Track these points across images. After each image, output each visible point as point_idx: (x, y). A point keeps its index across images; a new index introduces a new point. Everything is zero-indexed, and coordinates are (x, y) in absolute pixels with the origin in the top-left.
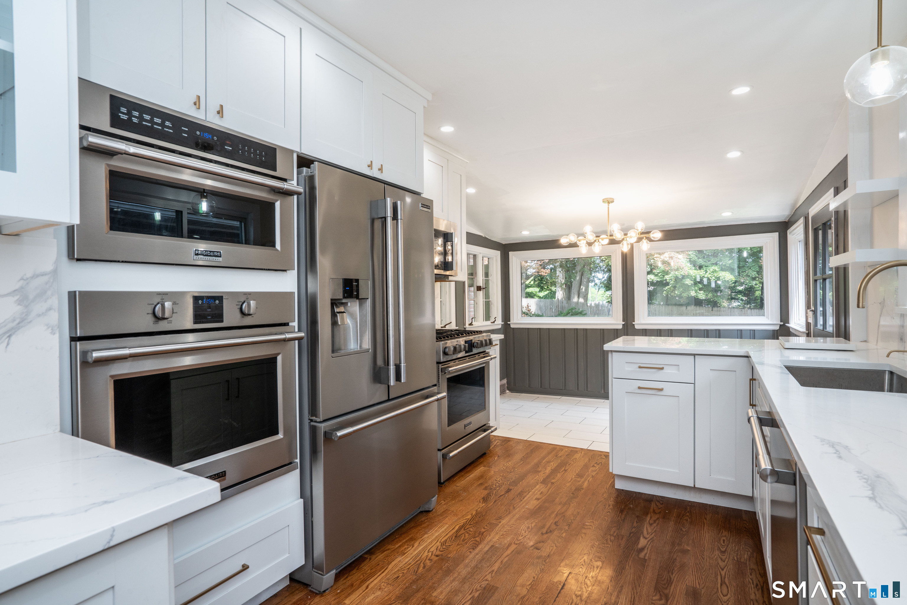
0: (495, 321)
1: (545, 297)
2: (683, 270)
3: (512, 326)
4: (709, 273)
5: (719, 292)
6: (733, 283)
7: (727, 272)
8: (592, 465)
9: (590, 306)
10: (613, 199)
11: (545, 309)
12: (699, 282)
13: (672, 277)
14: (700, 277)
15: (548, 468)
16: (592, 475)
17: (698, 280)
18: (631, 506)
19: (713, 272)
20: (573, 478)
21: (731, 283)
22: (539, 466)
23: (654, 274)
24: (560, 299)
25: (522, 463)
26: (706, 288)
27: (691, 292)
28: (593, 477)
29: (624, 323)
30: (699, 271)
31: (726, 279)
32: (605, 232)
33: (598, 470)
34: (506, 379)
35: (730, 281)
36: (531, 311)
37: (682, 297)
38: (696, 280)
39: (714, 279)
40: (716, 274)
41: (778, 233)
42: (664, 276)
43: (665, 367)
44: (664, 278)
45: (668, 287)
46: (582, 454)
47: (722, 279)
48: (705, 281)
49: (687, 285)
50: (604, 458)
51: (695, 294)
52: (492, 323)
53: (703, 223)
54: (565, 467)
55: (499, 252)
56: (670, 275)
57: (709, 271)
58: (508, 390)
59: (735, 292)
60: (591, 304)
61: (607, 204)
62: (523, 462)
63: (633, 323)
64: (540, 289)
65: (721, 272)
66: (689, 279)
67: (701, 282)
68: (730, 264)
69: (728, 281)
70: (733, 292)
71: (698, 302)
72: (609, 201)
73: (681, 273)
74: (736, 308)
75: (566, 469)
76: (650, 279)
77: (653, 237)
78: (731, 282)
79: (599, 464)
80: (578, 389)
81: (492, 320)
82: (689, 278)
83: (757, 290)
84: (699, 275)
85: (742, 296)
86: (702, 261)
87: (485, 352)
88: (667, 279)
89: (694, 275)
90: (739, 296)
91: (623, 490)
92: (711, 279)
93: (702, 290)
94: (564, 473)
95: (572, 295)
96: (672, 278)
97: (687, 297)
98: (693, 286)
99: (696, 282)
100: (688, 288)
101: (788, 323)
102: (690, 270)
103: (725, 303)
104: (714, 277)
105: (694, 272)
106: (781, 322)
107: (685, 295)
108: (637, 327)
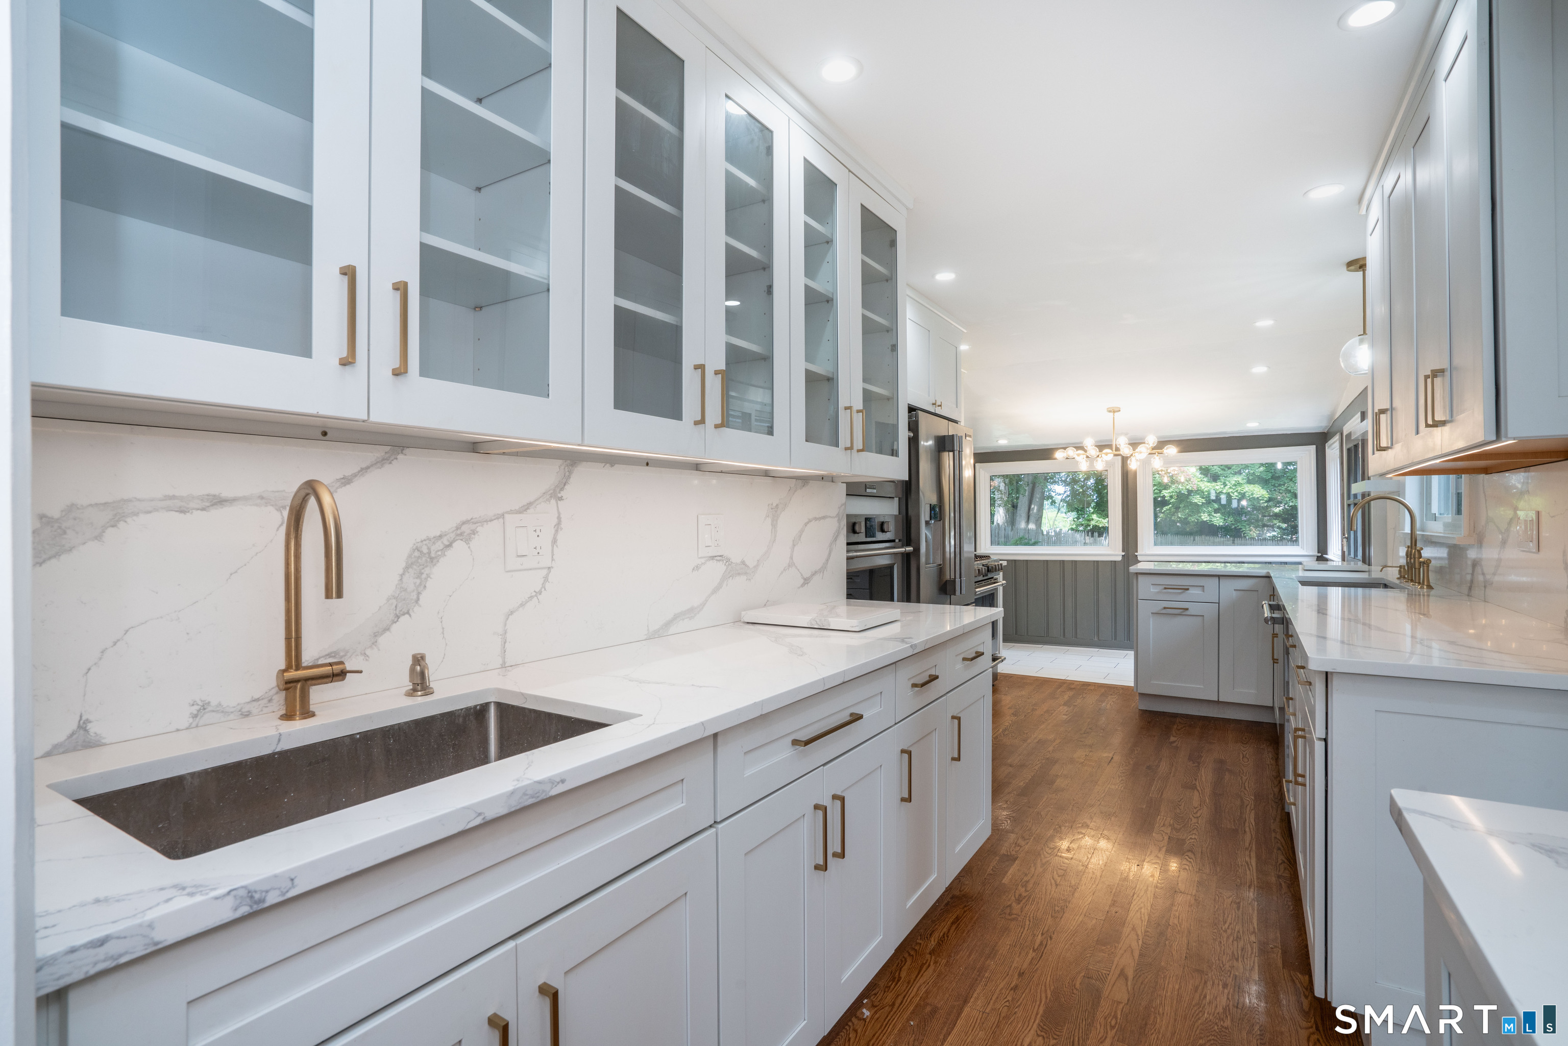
2: (1189, 482)
4: (1228, 487)
5: (1244, 515)
6: (1266, 502)
7: (1257, 485)
9: (1046, 533)
10: (1120, 408)
12: (1215, 501)
13: (1173, 492)
14: (1216, 492)
17: (1213, 497)
19: (1235, 485)
21: (1262, 502)
26: (1224, 510)
27: (1202, 514)
29: (1124, 554)
30: (1214, 484)
31: (1254, 496)
32: (1109, 446)
35: (1260, 498)
37: (1188, 523)
38: (1209, 497)
39: (1237, 496)
40: (1239, 489)
41: (1315, 446)
42: (1160, 491)
43: (1190, 588)
44: (1160, 492)
45: (1167, 507)
47: (1249, 496)
48: (1223, 498)
49: (1196, 504)
51: (1208, 519)
53: (1225, 433)
56: (1171, 490)
57: (1229, 484)
59: (1270, 516)
60: (1048, 530)
61: (1112, 413)
63: (1136, 554)
65: (1248, 485)
66: (1199, 496)
67: (1218, 500)
68: (1261, 472)
69: (1258, 498)
70: (1265, 516)
71: (1212, 530)
72: (1114, 411)
73: (1188, 487)
74: (1270, 539)
77: (1166, 453)
78: (1263, 500)
82: (1198, 494)
84: (1214, 489)
85: (1280, 522)
86: (1219, 469)
87: (992, 578)
88: (1166, 495)
89: (1206, 489)
90: (1275, 522)
92: (1232, 495)
93: (1218, 513)
95: (1018, 518)
96: (1174, 494)
97: (1195, 522)
98: (1205, 506)
99: (1210, 500)
100: (1197, 508)
101: (1327, 554)
102: (1202, 482)
103: (1254, 532)
104: (1236, 494)
105: (1206, 485)
106: (1318, 553)
107: (1192, 519)
108: (1140, 558)
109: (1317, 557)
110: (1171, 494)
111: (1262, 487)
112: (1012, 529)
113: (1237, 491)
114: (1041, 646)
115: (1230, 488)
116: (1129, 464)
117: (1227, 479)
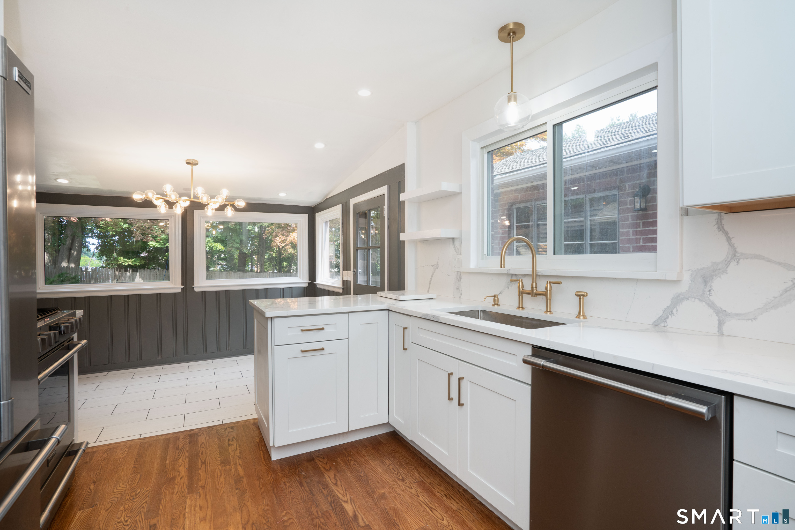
7: (218, 243)
8: (227, 444)
9: (85, 271)
10: (198, 161)
15: (180, 468)
16: (238, 456)
18: (303, 473)
20: (220, 468)
22: (166, 472)
25: (139, 476)
28: (240, 458)
29: (183, 287)
31: (218, 248)
32: (187, 194)
33: (238, 447)
43: (325, 327)
46: (205, 435)
50: (231, 430)
54: (200, 459)
60: (87, 269)
61: (191, 166)
62: (141, 476)
63: (193, 286)
75: (203, 461)
76: (152, 245)
77: (237, 205)
79: (233, 439)
80: (129, 360)
91: (280, 460)
94: (205, 468)
101: (315, 281)
106: (309, 281)
108: (196, 290)
109: (309, 283)
112: (55, 268)
113: (208, 246)
114: (106, 373)
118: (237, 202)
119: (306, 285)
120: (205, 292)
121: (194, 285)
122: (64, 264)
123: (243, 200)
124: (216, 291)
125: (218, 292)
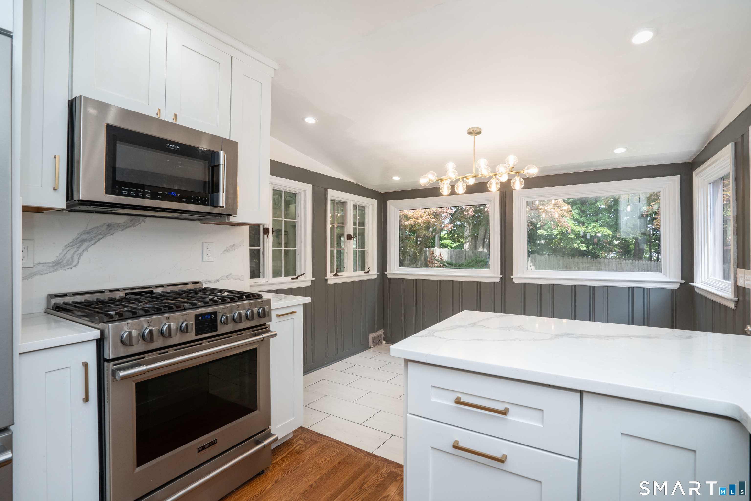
0: (369, 271)
1: (456, 247)
2: (568, 226)
3: (389, 276)
4: (590, 229)
5: (598, 245)
10: (480, 129)
11: (455, 257)
12: (582, 237)
14: (583, 232)
17: (582, 234)
19: (593, 228)
23: (544, 229)
24: (467, 249)
27: (574, 244)
29: (501, 276)
30: (582, 227)
34: (382, 330)
36: (443, 259)
37: (567, 249)
38: (579, 234)
41: (679, 176)
42: (552, 231)
43: (512, 409)
45: (555, 240)
47: (601, 234)
48: (587, 236)
49: (571, 239)
51: (578, 247)
52: (365, 273)
55: (376, 201)
56: (558, 230)
58: (385, 341)
61: (473, 136)
63: (512, 277)
64: (452, 241)
65: (601, 228)
66: (573, 234)
67: (584, 236)
68: (608, 221)
69: (606, 235)
70: (610, 246)
71: (581, 254)
72: (474, 133)
73: (567, 229)
74: (613, 258)
77: (527, 173)
78: (609, 237)
81: (367, 270)
83: (630, 244)
84: (582, 230)
85: (618, 249)
86: (585, 219)
88: (555, 233)
89: (576, 230)
90: (615, 249)
93: (584, 243)
95: (478, 246)
97: (571, 248)
98: (576, 239)
99: (579, 236)
100: (571, 241)
101: (693, 282)
102: (575, 226)
103: (604, 254)
104: (593, 233)
105: (577, 228)
106: (682, 279)
107: (568, 247)
108: (515, 281)
109: (681, 283)
110: (558, 233)
111: (609, 229)
113: (594, 231)
115: (591, 229)
116: (490, 187)
117: (590, 225)
118: (527, 169)
119: (677, 286)
120: (525, 284)
121: (513, 275)
122: (480, 250)
123: (535, 166)
124: (538, 284)
125: (540, 286)
